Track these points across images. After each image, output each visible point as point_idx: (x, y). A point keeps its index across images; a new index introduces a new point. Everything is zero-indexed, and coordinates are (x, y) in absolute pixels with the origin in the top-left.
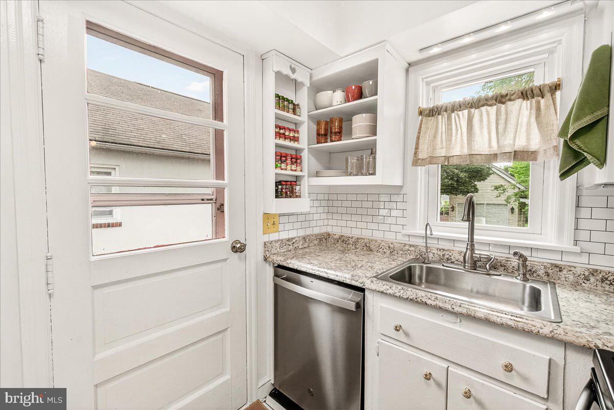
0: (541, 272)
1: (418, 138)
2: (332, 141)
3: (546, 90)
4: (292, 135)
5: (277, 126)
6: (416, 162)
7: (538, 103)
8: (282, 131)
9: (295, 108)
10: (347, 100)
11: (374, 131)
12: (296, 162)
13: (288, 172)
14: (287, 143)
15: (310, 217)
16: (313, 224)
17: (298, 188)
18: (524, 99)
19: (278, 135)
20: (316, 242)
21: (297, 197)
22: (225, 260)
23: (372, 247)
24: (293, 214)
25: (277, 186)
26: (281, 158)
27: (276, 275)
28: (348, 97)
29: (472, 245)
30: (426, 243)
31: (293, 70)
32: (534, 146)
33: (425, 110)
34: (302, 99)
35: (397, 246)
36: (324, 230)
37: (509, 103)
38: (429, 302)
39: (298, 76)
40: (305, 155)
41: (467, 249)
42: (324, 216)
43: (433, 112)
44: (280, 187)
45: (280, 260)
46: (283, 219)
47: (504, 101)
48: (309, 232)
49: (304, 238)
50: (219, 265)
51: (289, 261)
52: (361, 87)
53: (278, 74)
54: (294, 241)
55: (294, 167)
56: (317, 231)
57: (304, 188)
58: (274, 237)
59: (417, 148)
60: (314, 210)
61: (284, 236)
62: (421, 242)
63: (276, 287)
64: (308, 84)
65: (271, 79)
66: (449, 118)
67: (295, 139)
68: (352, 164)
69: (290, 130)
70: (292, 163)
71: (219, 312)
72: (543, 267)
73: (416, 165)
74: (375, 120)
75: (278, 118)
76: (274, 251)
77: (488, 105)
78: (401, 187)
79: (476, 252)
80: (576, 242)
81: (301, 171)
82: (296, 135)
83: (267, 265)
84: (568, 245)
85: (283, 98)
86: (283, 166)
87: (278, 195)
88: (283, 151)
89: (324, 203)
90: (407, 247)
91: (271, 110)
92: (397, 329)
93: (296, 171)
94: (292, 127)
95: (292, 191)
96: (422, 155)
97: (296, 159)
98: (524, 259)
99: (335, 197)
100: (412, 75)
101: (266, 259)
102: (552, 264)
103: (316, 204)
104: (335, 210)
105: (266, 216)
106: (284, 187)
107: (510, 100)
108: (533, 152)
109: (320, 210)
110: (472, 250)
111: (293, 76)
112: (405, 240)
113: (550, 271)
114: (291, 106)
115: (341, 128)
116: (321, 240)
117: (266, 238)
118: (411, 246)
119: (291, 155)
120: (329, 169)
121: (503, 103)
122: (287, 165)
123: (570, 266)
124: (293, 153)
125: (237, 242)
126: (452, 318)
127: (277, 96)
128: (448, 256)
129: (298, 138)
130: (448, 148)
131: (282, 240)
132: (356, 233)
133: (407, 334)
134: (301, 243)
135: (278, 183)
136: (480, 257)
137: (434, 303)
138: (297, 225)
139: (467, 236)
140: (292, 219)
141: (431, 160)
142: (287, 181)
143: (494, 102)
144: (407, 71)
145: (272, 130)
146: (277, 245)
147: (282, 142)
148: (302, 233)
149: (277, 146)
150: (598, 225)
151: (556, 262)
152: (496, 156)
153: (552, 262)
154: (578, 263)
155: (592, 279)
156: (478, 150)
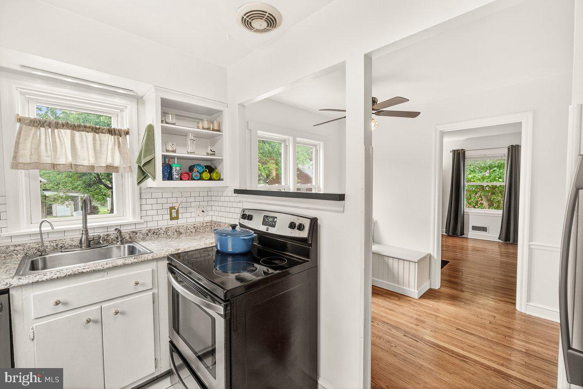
1: (18, 144)
3: (123, 133)
6: (16, 165)
7: (118, 139)
18: (110, 134)
32: (116, 164)
33: (24, 119)
37: (101, 134)
41: (82, 234)
43: (34, 124)
47: (97, 131)
59: (16, 152)
66: (53, 132)
72: (128, 234)
79: (90, 235)
80: (141, 217)
84: (138, 220)
92: (57, 304)
96: (23, 159)
98: (120, 232)
102: (132, 232)
107: (102, 132)
108: (117, 168)
110: (87, 234)
113: (131, 236)
123: (140, 231)
126: (101, 274)
128: (61, 245)
130: (54, 157)
133: (65, 304)
136: (94, 238)
139: (82, 225)
141: (37, 165)
143: (90, 130)
150: (149, 207)
151: (133, 230)
152: (93, 167)
153: (131, 230)
154: (144, 228)
155: (150, 234)
156: (79, 162)
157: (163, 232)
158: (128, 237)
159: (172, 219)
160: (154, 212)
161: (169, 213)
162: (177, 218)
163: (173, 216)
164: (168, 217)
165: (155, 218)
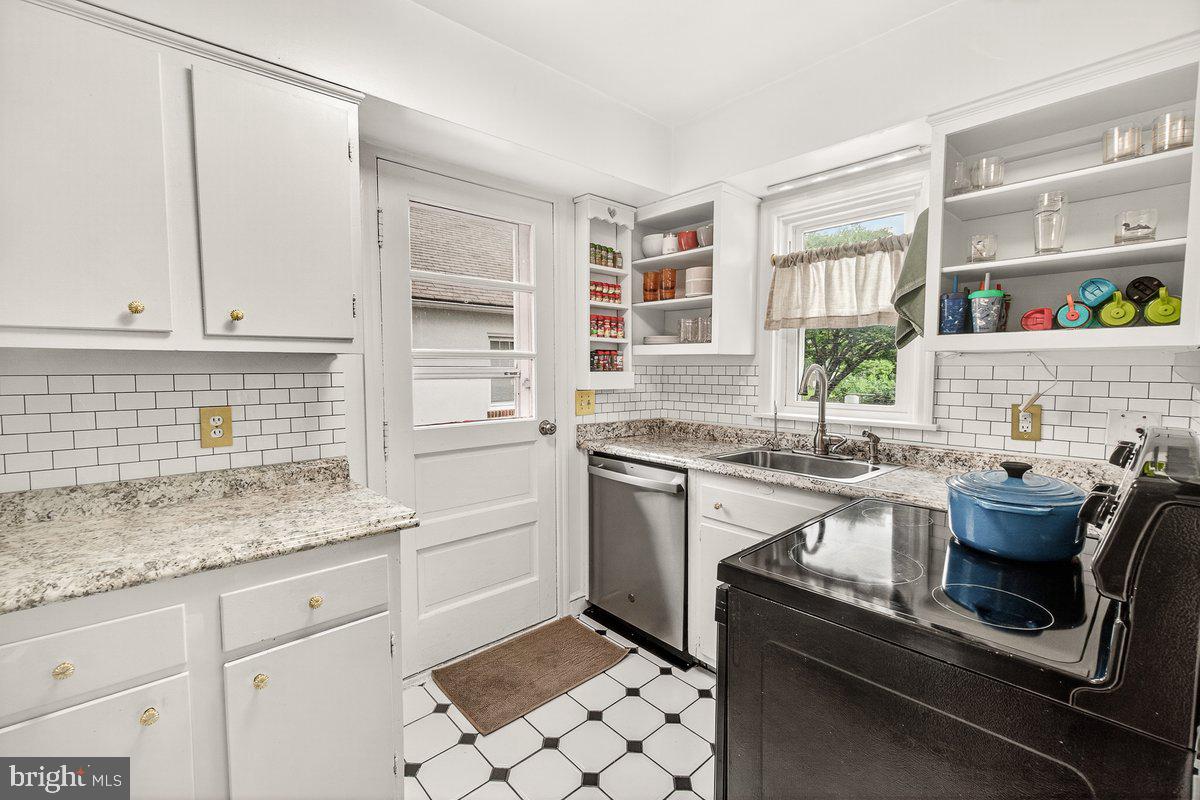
0: (899, 456)
1: (771, 294)
2: (662, 299)
4: (611, 292)
5: (592, 283)
6: (769, 325)
7: (898, 255)
8: (598, 289)
9: (616, 258)
10: (681, 249)
11: (709, 289)
12: (617, 326)
13: (607, 338)
14: (605, 303)
15: (636, 397)
16: (641, 406)
17: (619, 358)
18: (884, 251)
19: (594, 293)
20: (644, 430)
21: (618, 370)
22: (533, 442)
23: (716, 435)
24: (613, 391)
25: (592, 356)
26: (598, 320)
27: (591, 463)
28: (680, 243)
29: (823, 426)
30: (776, 428)
31: (612, 213)
33: (778, 258)
34: (625, 245)
35: (746, 433)
36: (656, 415)
37: (869, 256)
38: (745, 475)
39: (619, 220)
40: (628, 317)
41: (817, 431)
42: (657, 396)
43: (788, 262)
44: (596, 357)
45: (596, 446)
46: (601, 398)
47: (863, 252)
48: (635, 416)
49: (628, 424)
50: (526, 448)
51: (606, 447)
52: (696, 232)
53: (594, 222)
54: (614, 426)
55: (613, 333)
56: (646, 416)
57: (627, 358)
58: (589, 419)
59: (770, 307)
60: (641, 388)
61: (602, 419)
62: (770, 426)
63: (591, 477)
64: (631, 226)
65: (585, 227)
66: (806, 269)
67: (616, 297)
68: (686, 327)
69: (609, 286)
70: (611, 328)
71: (526, 501)
72: (898, 450)
73: (769, 329)
74: (710, 275)
75: (593, 272)
76: (589, 436)
77: (847, 256)
78: (752, 357)
79: (827, 434)
80: (935, 419)
81: (623, 337)
82: (617, 291)
83: (581, 454)
84: (926, 423)
85: (601, 248)
86: (600, 332)
87: (594, 367)
88: (601, 314)
89: (657, 379)
90: (758, 434)
91: (584, 265)
92: (718, 508)
93: (616, 337)
94: (612, 281)
95: (611, 363)
96: (776, 316)
97: (617, 322)
98: (877, 440)
99: (670, 371)
100: (764, 214)
101: (579, 446)
102: (910, 446)
103: (645, 379)
104: (670, 388)
105: (581, 393)
106: (601, 358)
109: (650, 388)
110: (823, 432)
111: (612, 221)
112: (757, 425)
113: (907, 454)
114: (610, 256)
115: (673, 282)
116: (651, 428)
117: (580, 420)
118: (762, 432)
119: (610, 318)
120: (663, 333)
121: (863, 254)
122: (605, 329)
123: (928, 448)
124: (614, 315)
125: (546, 422)
127: (592, 245)
129: (619, 295)
130: (805, 308)
131: (598, 424)
132: (697, 418)
134: (624, 429)
135: (594, 353)
137: (749, 476)
138: (619, 407)
139: (817, 417)
140: (613, 398)
141: (786, 322)
142: (604, 351)
143: (853, 253)
144: (759, 206)
145: (586, 288)
146: (593, 429)
147: (598, 302)
148: (625, 417)
149: (592, 307)
150: (957, 399)
151: (914, 444)
152: (854, 318)
153: (910, 444)
154: (938, 444)
155: (947, 460)
156: (837, 311)
157: (981, 464)
158: (900, 455)
159: (1017, 435)
160: (969, 413)
161: (1009, 419)
162: (1036, 437)
163: (1021, 430)
164: (1007, 429)
165: (969, 427)
